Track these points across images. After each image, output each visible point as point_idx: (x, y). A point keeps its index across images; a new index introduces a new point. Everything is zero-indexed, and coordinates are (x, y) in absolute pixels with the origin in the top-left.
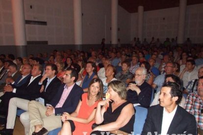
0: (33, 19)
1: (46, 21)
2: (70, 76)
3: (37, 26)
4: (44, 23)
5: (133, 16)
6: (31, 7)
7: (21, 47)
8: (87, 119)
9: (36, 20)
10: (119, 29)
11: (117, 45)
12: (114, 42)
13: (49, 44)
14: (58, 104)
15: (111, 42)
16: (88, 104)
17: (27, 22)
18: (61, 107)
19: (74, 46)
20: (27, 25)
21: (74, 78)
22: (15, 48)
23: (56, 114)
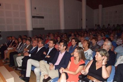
0: (36, 15)
1: (43, 16)
2: (62, 46)
3: (38, 19)
4: (43, 17)
5: (95, 11)
6: (35, 8)
7: (30, 31)
8: (75, 72)
9: (38, 16)
10: (87, 20)
11: (86, 29)
12: (84, 27)
13: (45, 29)
14: (56, 63)
15: (82, 28)
16: (75, 63)
17: (33, 17)
18: (58, 64)
19: (60, 30)
20: (33, 19)
21: (65, 47)
22: (27, 32)
23: (55, 69)
